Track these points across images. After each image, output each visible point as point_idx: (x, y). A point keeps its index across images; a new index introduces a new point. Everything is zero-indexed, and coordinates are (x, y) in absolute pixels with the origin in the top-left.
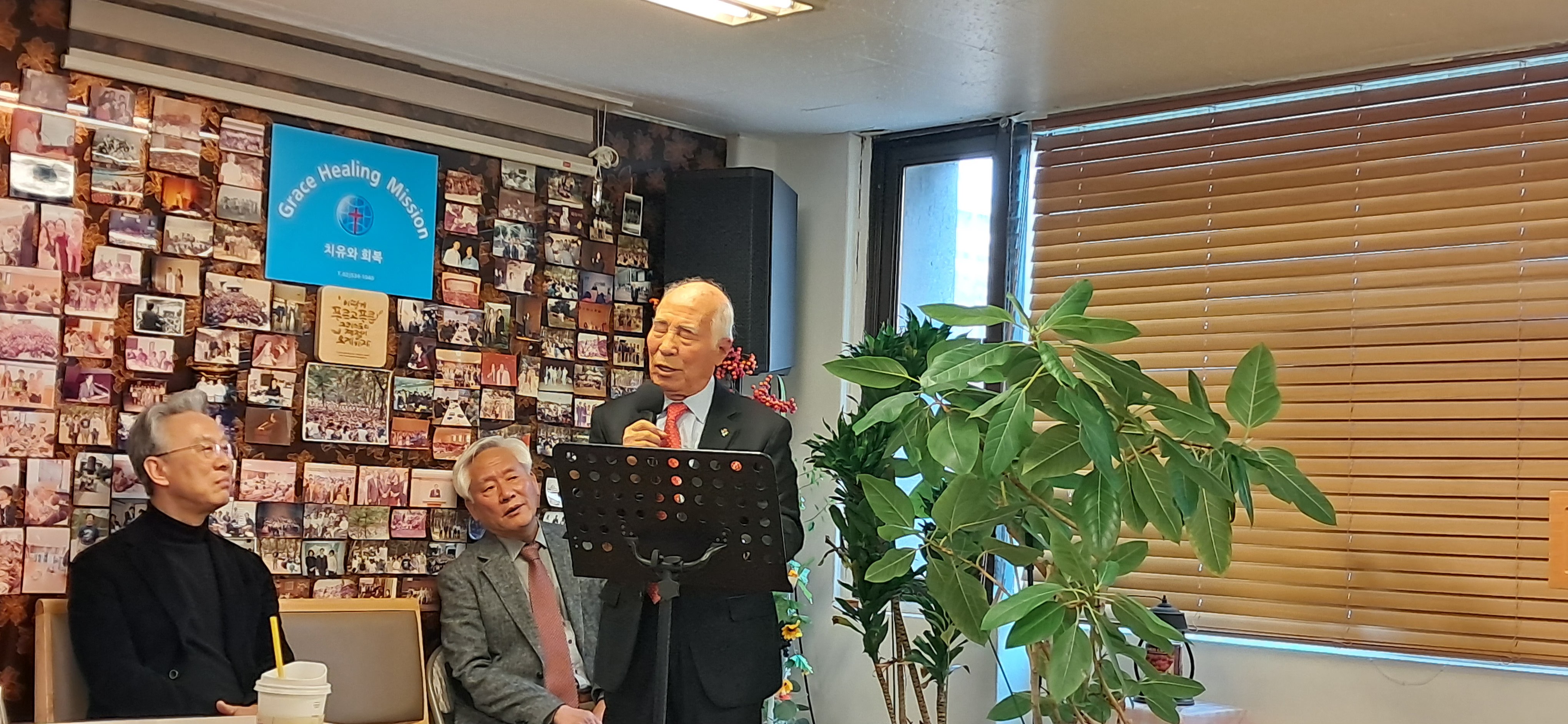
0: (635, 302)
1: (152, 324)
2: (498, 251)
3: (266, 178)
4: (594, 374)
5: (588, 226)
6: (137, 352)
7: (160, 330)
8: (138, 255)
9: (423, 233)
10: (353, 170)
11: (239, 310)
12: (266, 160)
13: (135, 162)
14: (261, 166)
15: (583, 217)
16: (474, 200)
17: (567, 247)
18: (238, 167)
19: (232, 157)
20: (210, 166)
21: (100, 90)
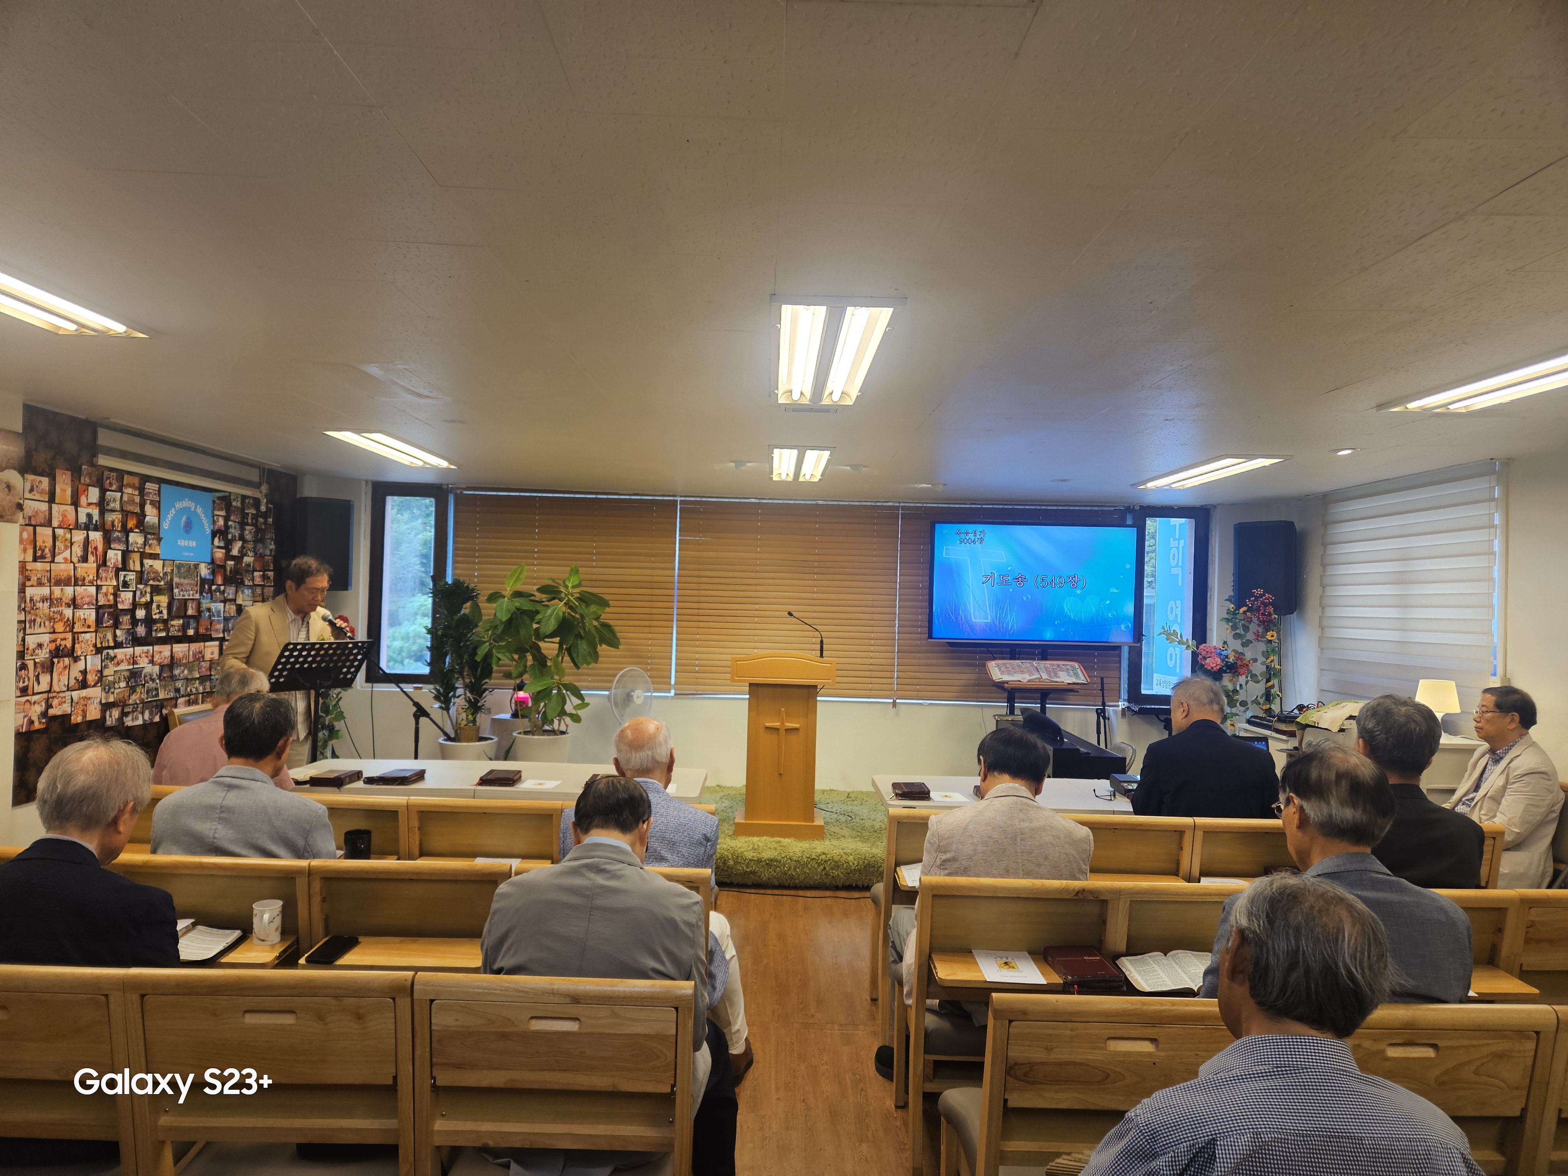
0: (271, 556)
1: (126, 584)
2: (230, 537)
3: (159, 512)
4: (259, 591)
5: (257, 521)
7: (128, 588)
8: (120, 552)
9: (209, 531)
10: (186, 503)
11: (153, 575)
12: (159, 502)
13: (118, 507)
14: (157, 505)
15: (255, 517)
16: (223, 513)
17: (250, 532)
18: (150, 506)
19: (148, 502)
20: (142, 506)
21: (106, 473)
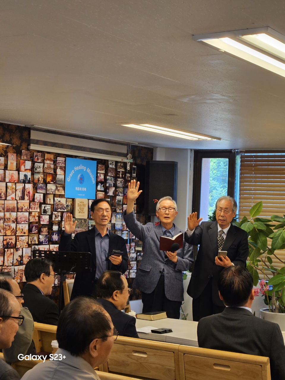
1: (45, 211)
2: (107, 185)
3: (65, 172)
5: (125, 175)
6: (42, 219)
7: (46, 213)
8: (42, 194)
9: (94, 182)
10: (81, 167)
11: (60, 206)
12: (65, 167)
13: (42, 171)
14: (64, 169)
15: (124, 173)
16: (103, 172)
17: (121, 182)
18: (60, 170)
19: (59, 167)
20: (55, 170)
21: (35, 154)
